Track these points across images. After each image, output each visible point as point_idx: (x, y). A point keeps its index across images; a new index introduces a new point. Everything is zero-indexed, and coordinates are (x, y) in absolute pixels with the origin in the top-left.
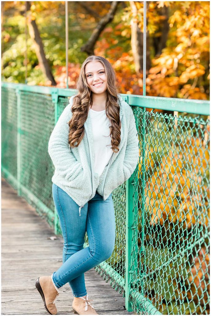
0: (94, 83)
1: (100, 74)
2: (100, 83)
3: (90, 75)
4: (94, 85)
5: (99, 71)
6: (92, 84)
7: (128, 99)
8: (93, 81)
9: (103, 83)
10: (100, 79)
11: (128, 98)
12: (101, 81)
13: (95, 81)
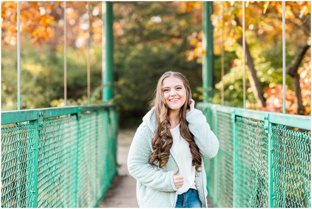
0: (171, 98)
1: (177, 90)
2: (176, 99)
3: (167, 90)
4: (170, 100)
5: (176, 86)
6: (168, 99)
7: (269, 117)
8: (170, 96)
9: (179, 99)
10: (177, 94)
11: (269, 115)
12: (178, 97)
13: (172, 96)
